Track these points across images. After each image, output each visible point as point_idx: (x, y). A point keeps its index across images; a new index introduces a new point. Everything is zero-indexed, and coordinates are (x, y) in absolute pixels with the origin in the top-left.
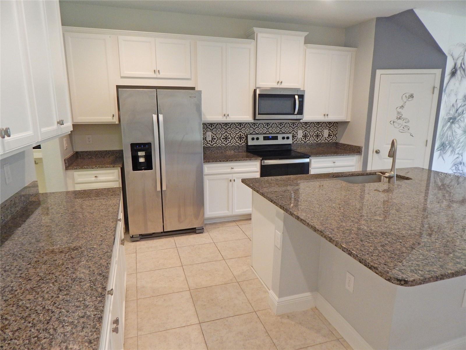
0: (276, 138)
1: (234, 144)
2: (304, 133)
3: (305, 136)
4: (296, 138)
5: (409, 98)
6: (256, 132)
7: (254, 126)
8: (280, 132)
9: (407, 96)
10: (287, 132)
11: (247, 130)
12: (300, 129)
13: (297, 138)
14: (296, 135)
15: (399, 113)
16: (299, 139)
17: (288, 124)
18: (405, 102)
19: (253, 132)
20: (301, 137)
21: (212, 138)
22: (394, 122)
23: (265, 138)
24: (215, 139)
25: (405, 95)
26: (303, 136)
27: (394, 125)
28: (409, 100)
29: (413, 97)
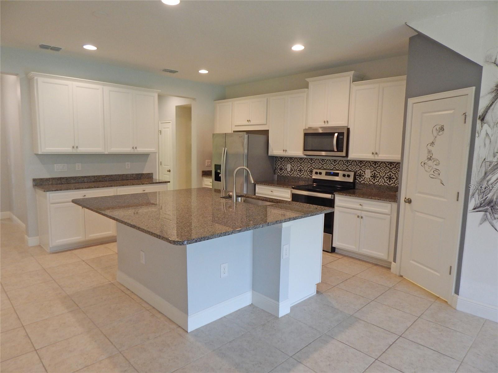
0: (337, 175)
1: (306, 176)
2: (373, 173)
3: (374, 177)
4: (363, 178)
5: (439, 132)
6: (324, 167)
7: (323, 162)
8: (347, 170)
9: (438, 129)
10: (354, 170)
11: (317, 165)
12: (368, 169)
13: (365, 178)
14: (364, 174)
15: (429, 152)
16: (367, 179)
17: (355, 162)
18: (436, 137)
19: (321, 168)
20: (370, 177)
21: (291, 169)
22: (424, 164)
23: (327, 174)
24: (293, 170)
25: (435, 128)
26: (371, 176)
27: (425, 168)
28: (439, 134)
29: (444, 130)
